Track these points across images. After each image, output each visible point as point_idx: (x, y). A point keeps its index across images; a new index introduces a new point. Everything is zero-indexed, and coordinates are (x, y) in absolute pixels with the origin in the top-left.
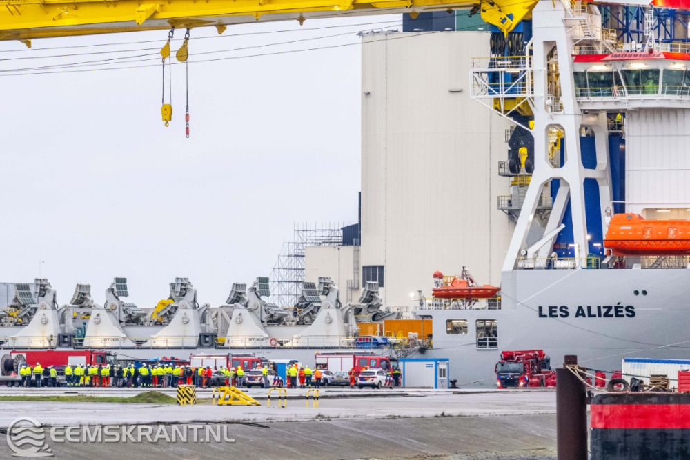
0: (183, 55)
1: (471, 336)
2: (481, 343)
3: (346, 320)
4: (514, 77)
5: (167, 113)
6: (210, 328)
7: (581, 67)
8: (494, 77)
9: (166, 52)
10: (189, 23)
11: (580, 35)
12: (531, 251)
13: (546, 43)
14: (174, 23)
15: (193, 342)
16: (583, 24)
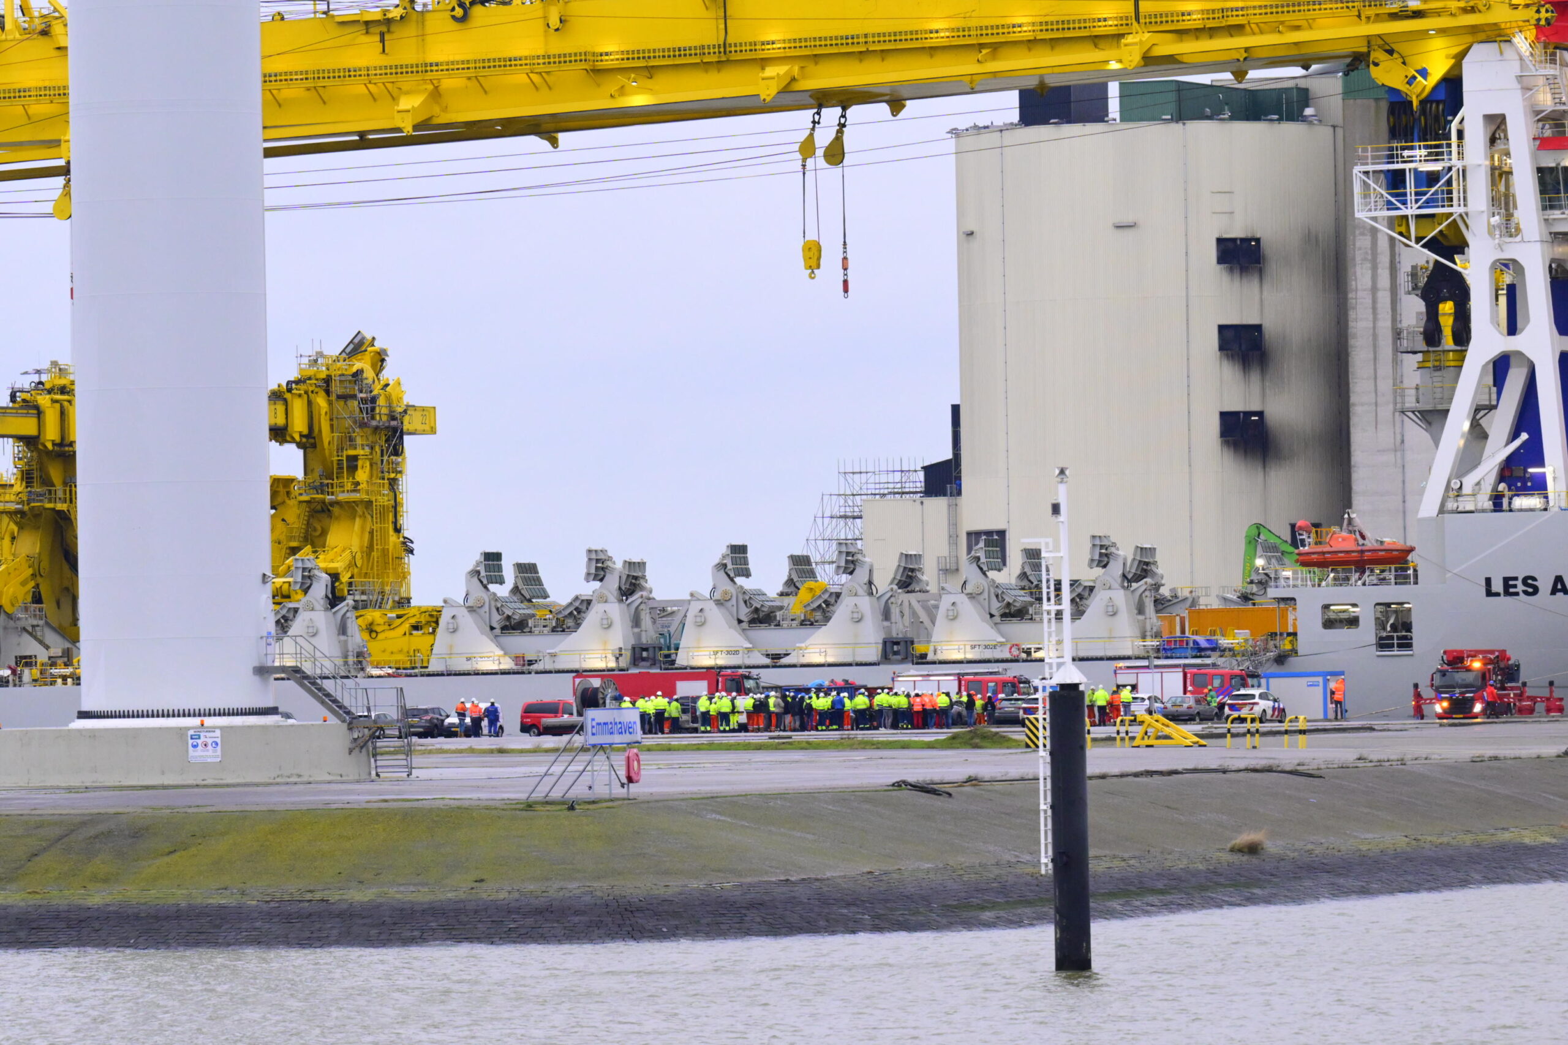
0: (835, 154)
1: (1367, 632)
2: (1383, 644)
3: (1141, 610)
4: (1432, 178)
5: (813, 255)
6: (900, 628)
7: (1549, 160)
8: (1396, 180)
9: (807, 148)
10: (846, 98)
11: (1546, 101)
12: (1469, 482)
13: (1489, 118)
14: (821, 99)
15: (873, 653)
16: (1551, 81)
